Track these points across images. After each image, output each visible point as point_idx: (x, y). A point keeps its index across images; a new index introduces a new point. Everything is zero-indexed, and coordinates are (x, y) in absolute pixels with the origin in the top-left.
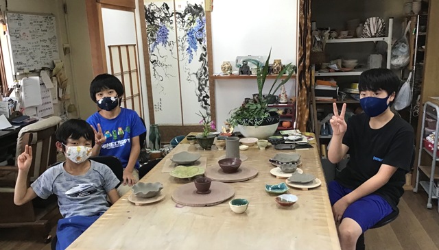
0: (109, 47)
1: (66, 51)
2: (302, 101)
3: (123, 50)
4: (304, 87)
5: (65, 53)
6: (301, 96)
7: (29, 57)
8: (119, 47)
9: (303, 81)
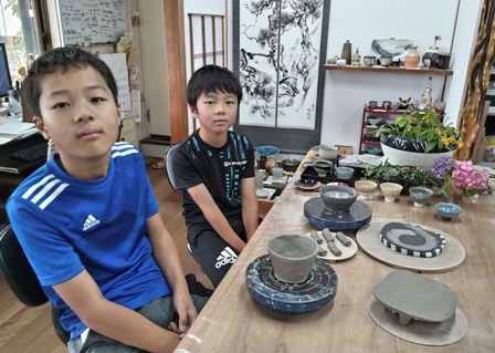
0: (190, 15)
1: (136, 21)
2: (470, 111)
4: (478, 90)
5: (133, 24)
6: (471, 103)
7: (85, 25)
8: (203, 17)
9: (477, 80)
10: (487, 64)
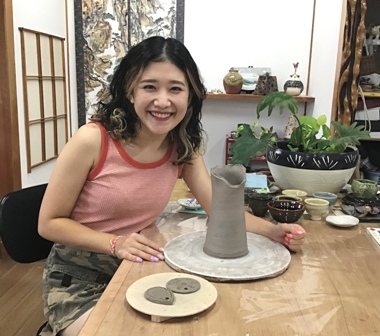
0: (21, 30)
3: (45, 42)
4: (348, 110)
8: (38, 34)
9: (346, 100)
10: (354, 82)
